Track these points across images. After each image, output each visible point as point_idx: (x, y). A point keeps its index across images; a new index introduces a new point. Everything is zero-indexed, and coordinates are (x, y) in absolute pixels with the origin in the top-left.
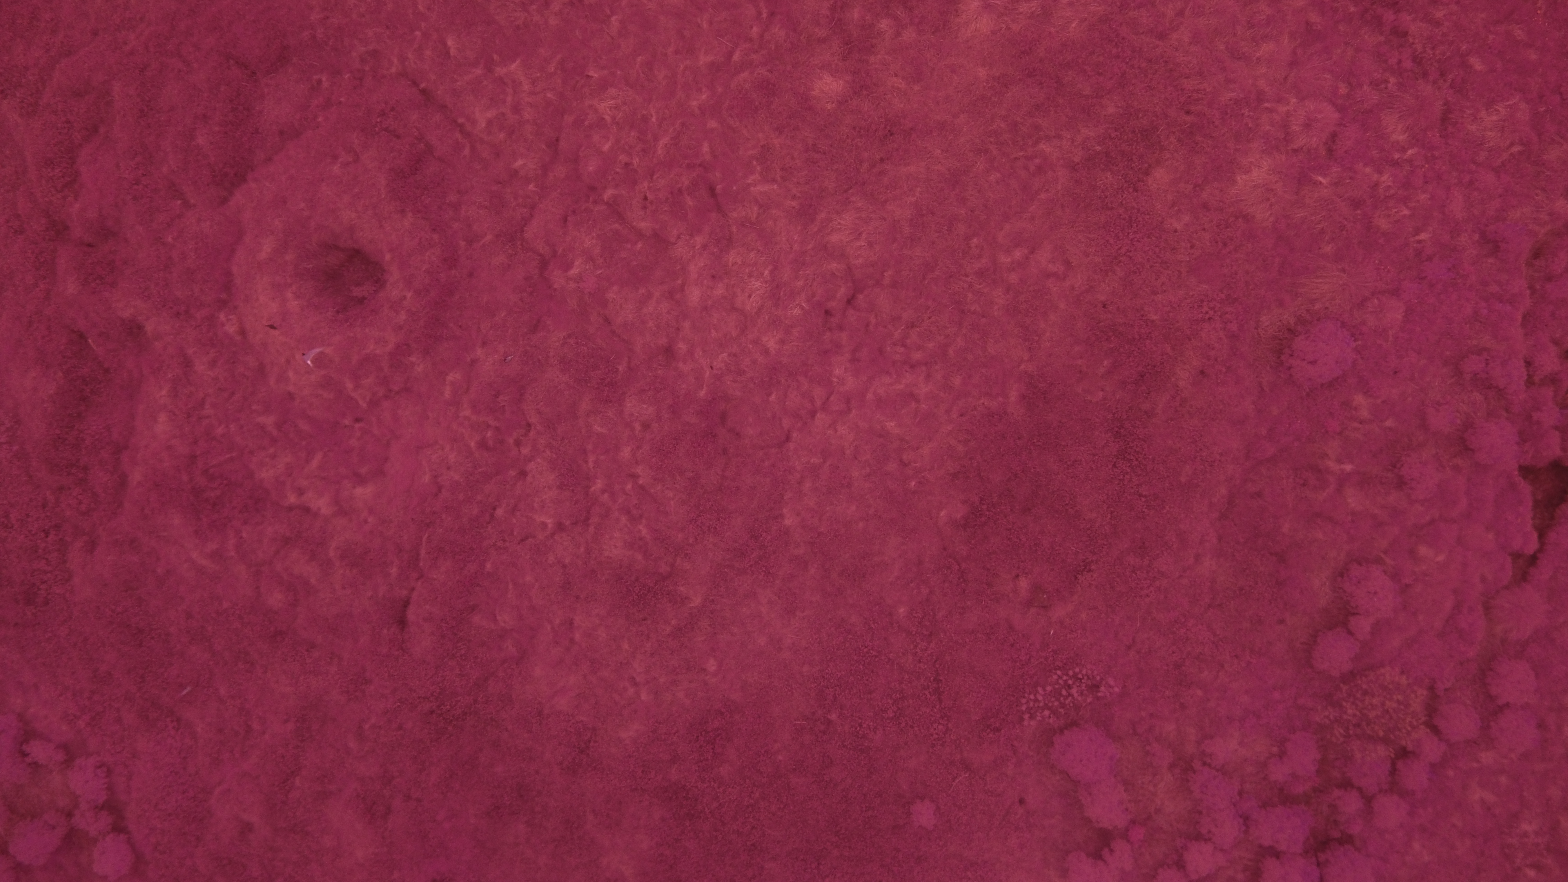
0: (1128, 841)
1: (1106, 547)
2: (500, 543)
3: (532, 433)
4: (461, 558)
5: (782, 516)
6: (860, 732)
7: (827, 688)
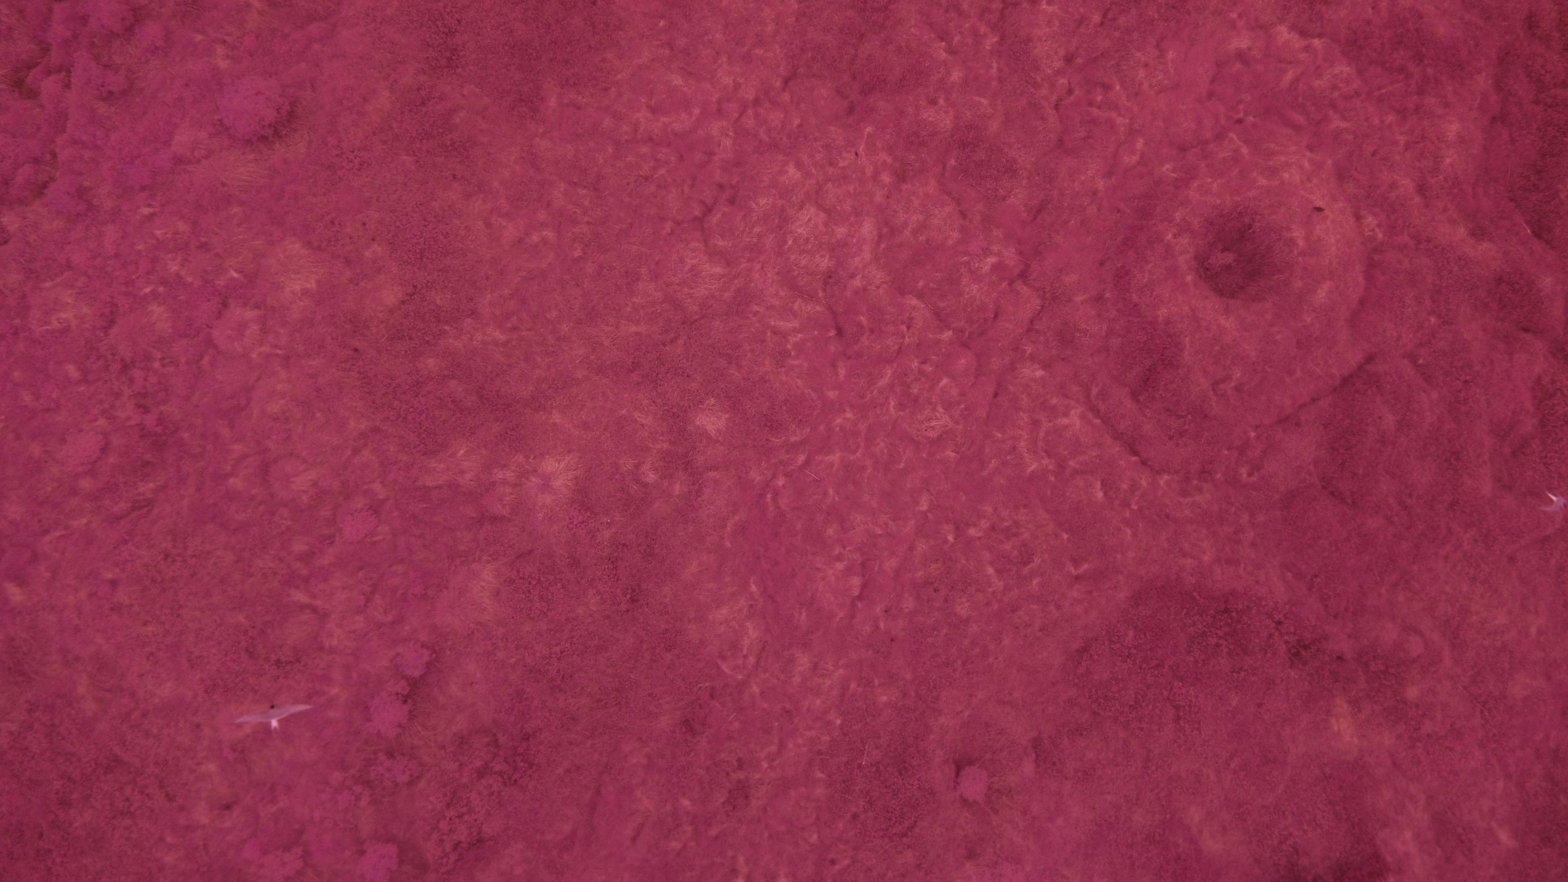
3: (1054, 98)
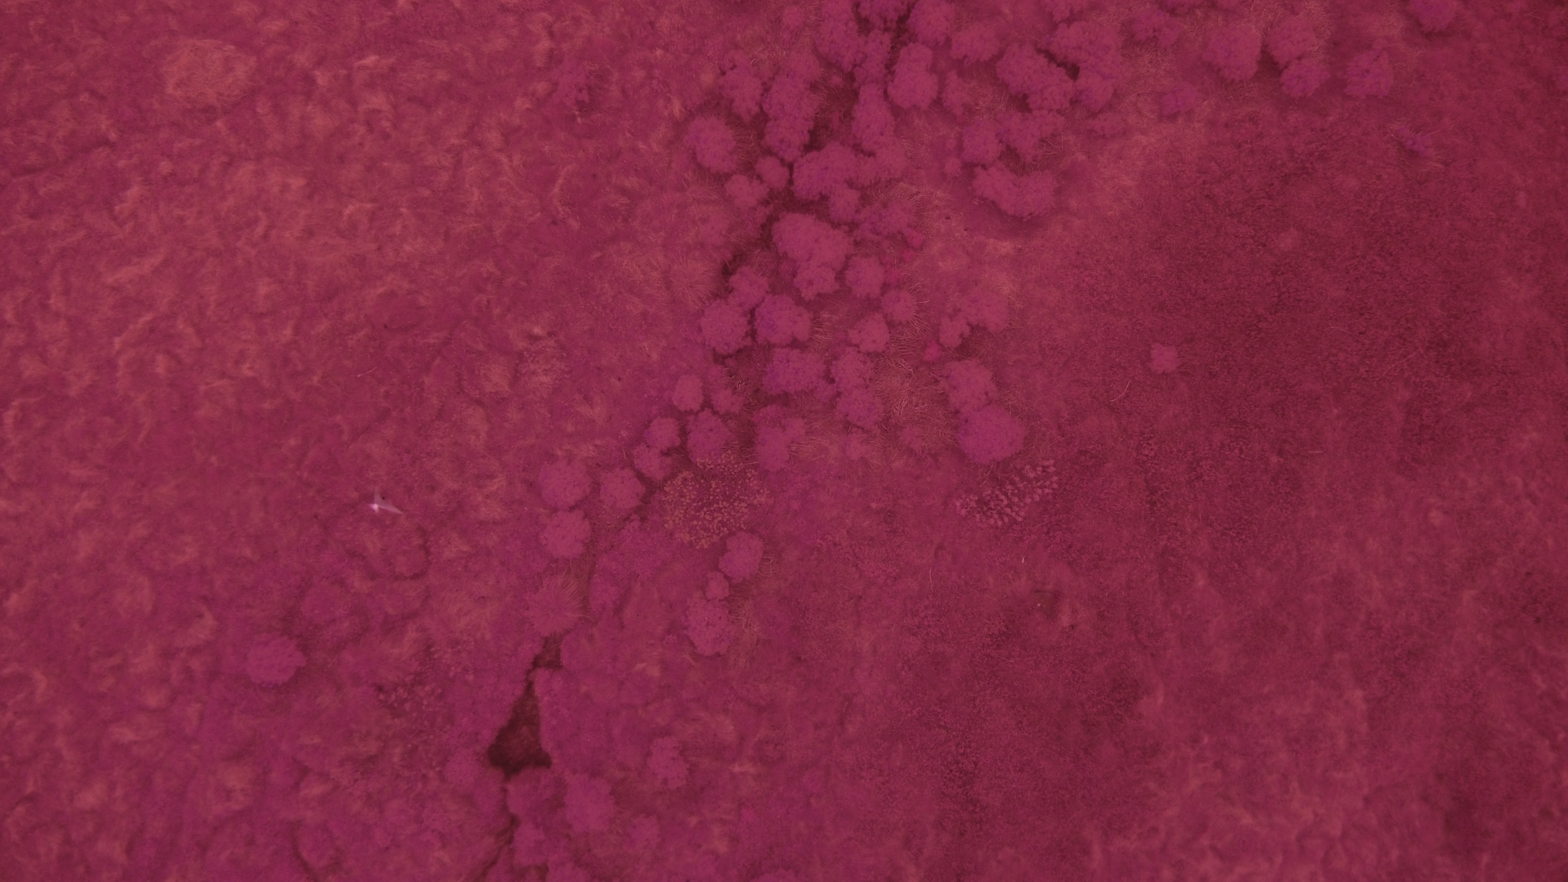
0: (942, 345)
1: (975, 663)
7: (1287, 493)
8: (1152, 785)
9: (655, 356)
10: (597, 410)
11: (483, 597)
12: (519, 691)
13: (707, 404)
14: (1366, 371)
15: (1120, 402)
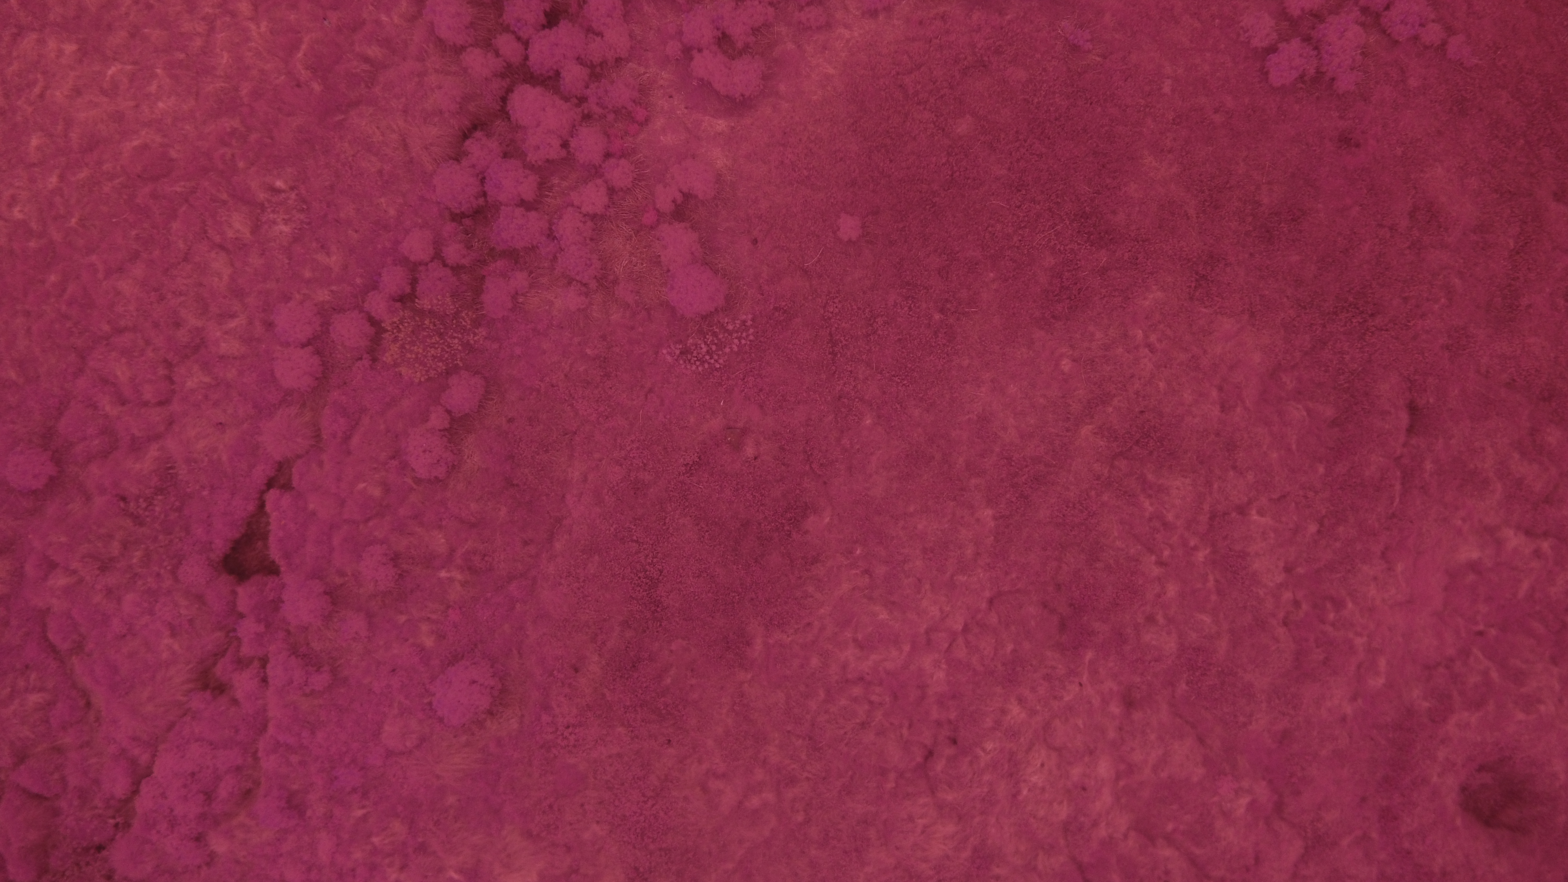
0: (658, 211)
1: (670, 489)
2: (1311, 494)
3: (1282, 615)
4: (1354, 480)
5: (995, 518)
6: (910, 302)
7: (944, 345)
8: (810, 589)
9: (392, 212)
10: (334, 258)
11: (221, 423)
12: (251, 507)
13: (438, 256)
14: (1020, 241)
15: (813, 265)
